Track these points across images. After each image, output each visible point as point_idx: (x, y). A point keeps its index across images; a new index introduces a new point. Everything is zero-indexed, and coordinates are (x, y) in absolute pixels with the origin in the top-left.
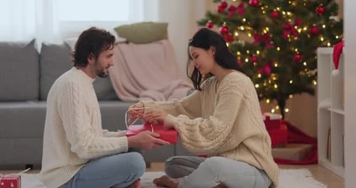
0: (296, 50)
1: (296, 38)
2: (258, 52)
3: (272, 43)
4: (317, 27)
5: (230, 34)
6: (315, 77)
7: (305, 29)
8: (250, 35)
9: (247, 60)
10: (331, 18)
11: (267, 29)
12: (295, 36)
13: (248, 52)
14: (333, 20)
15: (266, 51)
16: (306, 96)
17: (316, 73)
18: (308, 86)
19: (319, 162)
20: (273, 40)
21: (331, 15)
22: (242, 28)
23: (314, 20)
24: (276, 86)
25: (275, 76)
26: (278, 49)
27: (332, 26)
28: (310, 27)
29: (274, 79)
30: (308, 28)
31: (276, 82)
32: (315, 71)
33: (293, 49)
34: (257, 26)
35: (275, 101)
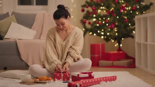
0: (126, 17)
1: (126, 12)
2: (109, 19)
3: (115, 14)
4: (135, 7)
5: (96, 11)
6: (134, 29)
7: (130, 8)
8: (105, 11)
9: (104, 22)
10: (141, 3)
11: (113, 8)
12: (125, 11)
13: (104, 18)
14: (142, 4)
15: (112, 18)
16: (130, 39)
17: (135, 28)
18: (131, 34)
19: (136, 67)
20: (115, 13)
21: (141, 2)
22: (102, 8)
23: (133, 4)
24: (117, 34)
25: (116, 29)
26: (118, 17)
27: (142, 7)
28: (132, 7)
29: (116, 30)
30: (131, 8)
31: (117, 32)
32: (134, 26)
33: (124, 17)
34: (108, 7)
35: (116, 41)
